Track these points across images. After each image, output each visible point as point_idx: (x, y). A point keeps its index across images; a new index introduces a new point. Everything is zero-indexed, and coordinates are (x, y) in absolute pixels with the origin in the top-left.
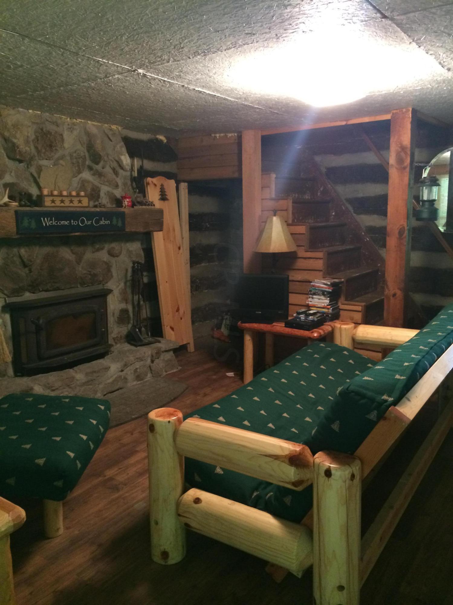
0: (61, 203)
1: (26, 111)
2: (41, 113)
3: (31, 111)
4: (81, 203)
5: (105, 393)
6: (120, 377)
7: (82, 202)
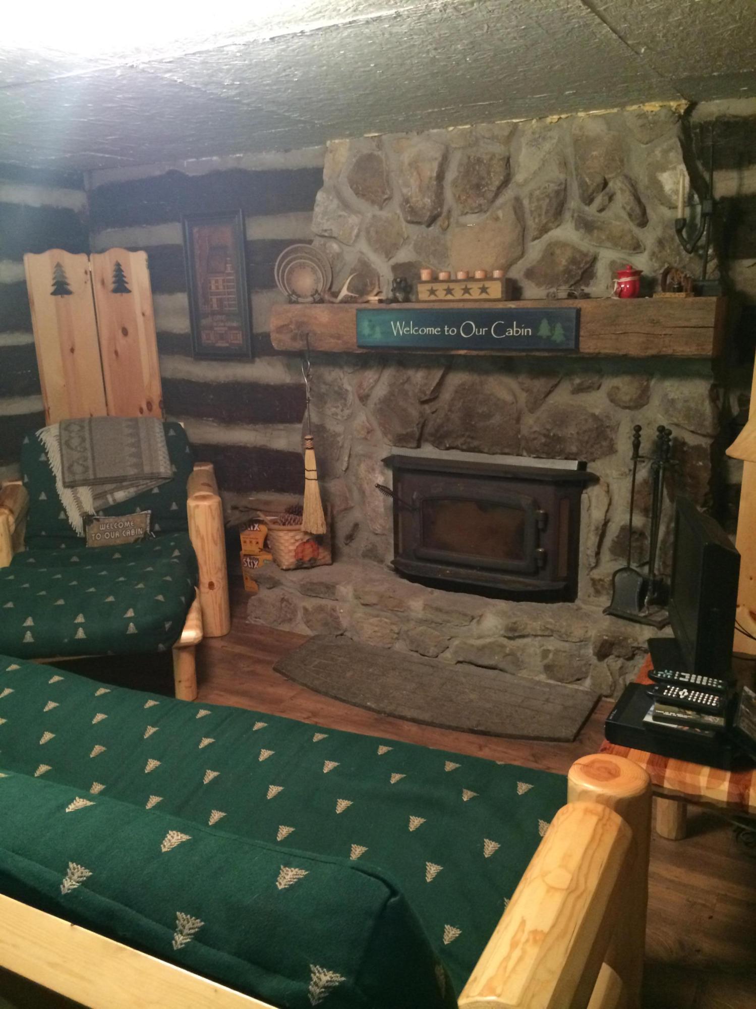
0: (446, 295)
1: (444, 130)
2: (472, 126)
3: (451, 128)
4: (487, 293)
5: (461, 659)
6: (503, 646)
7: (488, 290)
